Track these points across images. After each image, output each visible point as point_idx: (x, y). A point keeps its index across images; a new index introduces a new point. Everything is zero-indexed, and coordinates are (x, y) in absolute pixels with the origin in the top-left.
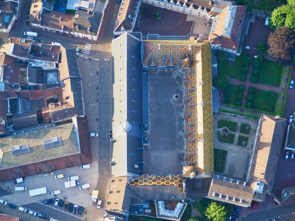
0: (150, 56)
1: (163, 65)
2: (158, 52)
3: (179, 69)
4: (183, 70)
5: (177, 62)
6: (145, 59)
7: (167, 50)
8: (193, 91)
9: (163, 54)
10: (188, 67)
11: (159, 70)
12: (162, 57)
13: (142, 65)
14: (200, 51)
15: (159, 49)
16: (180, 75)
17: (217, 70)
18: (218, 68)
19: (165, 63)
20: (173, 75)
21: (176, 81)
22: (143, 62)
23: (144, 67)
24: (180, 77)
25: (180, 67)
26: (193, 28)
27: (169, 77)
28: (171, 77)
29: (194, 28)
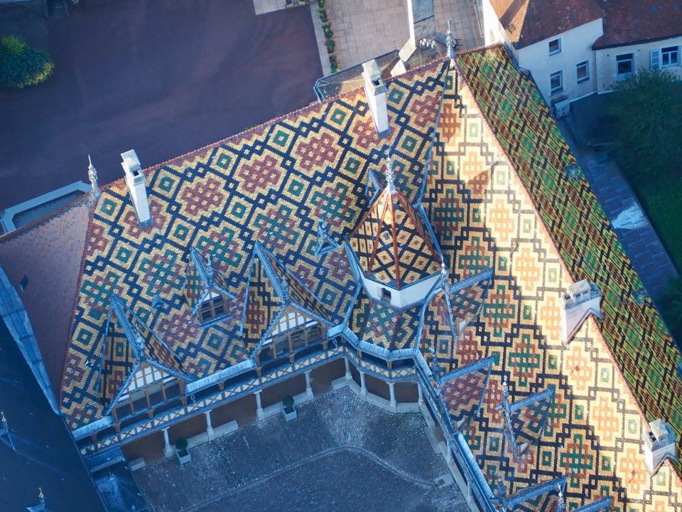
0: (96, 313)
1: (222, 362)
2: (141, 249)
3: (360, 336)
4: (398, 327)
5: (323, 279)
6: (64, 359)
7: (200, 198)
8: (543, 413)
9: (187, 250)
10: (424, 275)
11: (211, 433)
12: (192, 283)
13: (60, 427)
14: (465, 93)
15: (144, 216)
16: (392, 406)
17: (657, 243)
18: (657, 231)
19: (232, 335)
20: (336, 427)
21: (380, 461)
22: (58, 395)
23: (80, 432)
24: (399, 419)
25: (366, 315)
26: (331, 46)
27: (312, 458)
28: (328, 452)
29: (339, 39)
